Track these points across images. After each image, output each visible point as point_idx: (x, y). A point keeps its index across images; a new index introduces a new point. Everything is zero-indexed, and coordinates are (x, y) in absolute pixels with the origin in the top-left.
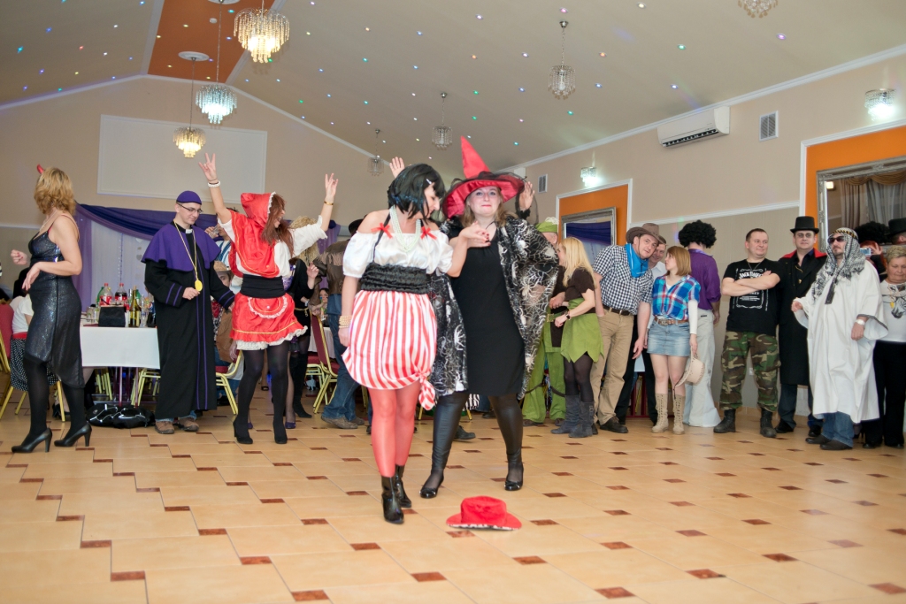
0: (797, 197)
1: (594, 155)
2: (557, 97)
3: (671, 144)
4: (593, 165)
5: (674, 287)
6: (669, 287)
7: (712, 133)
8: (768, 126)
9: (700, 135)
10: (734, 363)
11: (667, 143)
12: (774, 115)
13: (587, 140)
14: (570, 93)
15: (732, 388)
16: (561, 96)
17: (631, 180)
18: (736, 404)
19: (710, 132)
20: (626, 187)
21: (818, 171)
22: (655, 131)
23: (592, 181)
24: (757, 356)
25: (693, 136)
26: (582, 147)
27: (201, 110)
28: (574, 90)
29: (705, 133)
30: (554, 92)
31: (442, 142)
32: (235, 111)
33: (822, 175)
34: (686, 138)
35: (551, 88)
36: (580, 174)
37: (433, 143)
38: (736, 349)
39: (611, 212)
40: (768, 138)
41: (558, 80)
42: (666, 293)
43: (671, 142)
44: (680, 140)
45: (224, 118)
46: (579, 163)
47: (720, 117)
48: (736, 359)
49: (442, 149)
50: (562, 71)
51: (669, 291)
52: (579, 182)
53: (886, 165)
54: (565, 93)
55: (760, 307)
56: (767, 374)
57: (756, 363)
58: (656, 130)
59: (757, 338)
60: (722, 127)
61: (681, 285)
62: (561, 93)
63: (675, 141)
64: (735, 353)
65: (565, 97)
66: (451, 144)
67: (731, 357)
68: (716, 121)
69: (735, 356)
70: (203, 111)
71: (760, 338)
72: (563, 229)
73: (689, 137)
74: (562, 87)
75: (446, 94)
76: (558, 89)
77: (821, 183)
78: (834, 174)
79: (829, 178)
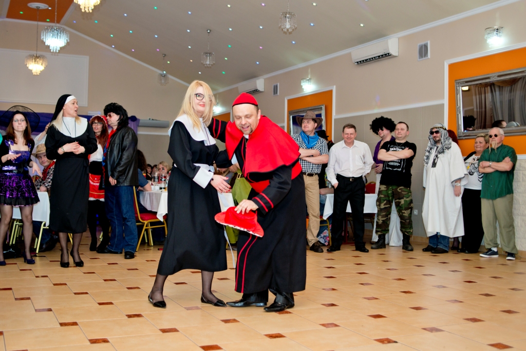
0: (443, 98)
2: (285, 33)
3: (360, 63)
4: (309, 77)
7: (387, 55)
8: (423, 51)
9: (379, 56)
10: (384, 205)
11: (358, 62)
12: (427, 43)
13: (305, 60)
14: (293, 30)
15: (383, 220)
16: (288, 33)
17: (335, 87)
18: (385, 230)
19: (386, 55)
20: (331, 91)
21: (456, 80)
22: (350, 54)
24: (397, 200)
25: (375, 58)
26: (302, 65)
27: (45, 43)
28: (296, 28)
30: (282, 30)
31: (208, 62)
32: (68, 43)
33: (458, 83)
34: (370, 59)
35: (281, 27)
36: (300, 83)
37: (202, 63)
38: (385, 196)
39: (321, 108)
40: (424, 58)
41: (286, 20)
43: (360, 62)
44: (366, 60)
45: (61, 48)
47: (392, 45)
48: (385, 202)
49: (208, 67)
50: (288, 15)
52: (300, 88)
53: (499, 76)
54: (290, 30)
55: (400, 169)
56: (405, 212)
57: (398, 205)
59: (398, 189)
60: (393, 51)
62: (288, 30)
63: (363, 61)
64: (384, 199)
65: (290, 33)
66: (214, 64)
67: (382, 201)
68: (390, 47)
69: (385, 200)
70: (46, 44)
71: (400, 189)
73: (372, 58)
74: (288, 26)
75: (210, 30)
76: (285, 28)
77: (458, 88)
78: (466, 82)
79: (463, 85)
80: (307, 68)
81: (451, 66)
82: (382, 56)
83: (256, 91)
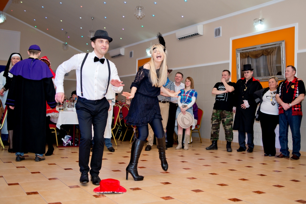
0: (229, 59)
1: (151, 43)
2: (138, 18)
3: (181, 39)
5: (188, 92)
6: (186, 92)
7: (197, 34)
8: (218, 32)
9: (192, 35)
10: (215, 122)
11: (179, 39)
12: (220, 28)
14: (143, 17)
15: (214, 132)
16: (139, 18)
18: (216, 138)
19: (196, 34)
21: (236, 49)
25: (189, 36)
26: (147, 40)
28: (144, 16)
30: (136, 16)
32: (5, 21)
33: (238, 51)
34: (186, 37)
35: (135, 15)
36: (146, 50)
40: (218, 37)
41: (138, 11)
42: (185, 94)
43: (181, 38)
44: (184, 37)
46: (146, 46)
47: (200, 28)
50: (140, 8)
51: (186, 93)
52: (145, 53)
54: (141, 17)
55: (224, 100)
56: (227, 126)
57: (223, 122)
58: (175, 34)
59: (223, 112)
60: (200, 32)
61: (191, 91)
62: (139, 17)
63: (183, 38)
65: (141, 19)
68: (198, 30)
69: (215, 119)
73: (188, 36)
74: (139, 15)
75: (94, 18)
76: (138, 15)
77: (238, 53)
78: (242, 50)
79: (240, 52)
80: (149, 42)
81: (234, 41)
82: (194, 35)
83: (120, 55)
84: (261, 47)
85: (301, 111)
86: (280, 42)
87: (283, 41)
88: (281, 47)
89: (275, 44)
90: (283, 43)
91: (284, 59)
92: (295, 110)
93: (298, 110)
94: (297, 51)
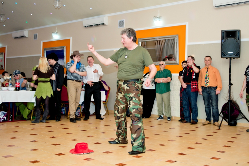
1: (57, 28)
4: (56, 31)
8: (121, 24)
9: (98, 24)
11: (86, 26)
12: (123, 20)
17: (72, 37)
19: (102, 24)
20: (69, 40)
21: (138, 39)
23: (56, 37)
25: (95, 25)
29: (100, 24)
33: (140, 40)
34: (93, 25)
36: (52, 34)
39: (64, 48)
40: (121, 27)
46: (52, 30)
52: (51, 37)
58: (82, 22)
60: (106, 23)
63: (89, 26)
68: (104, 21)
72: (44, 53)
77: (139, 42)
78: (143, 40)
79: (142, 41)
80: (55, 27)
83: (23, 37)
84: (159, 38)
85: (198, 88)
86: (174, 36)
87: (177, 35)
88: (175, 39)
89: (171, 37)
90: (177, 36)
91: (177, 49)
92: (193, 88)
93: (195, 88)
94: (187, 43)
